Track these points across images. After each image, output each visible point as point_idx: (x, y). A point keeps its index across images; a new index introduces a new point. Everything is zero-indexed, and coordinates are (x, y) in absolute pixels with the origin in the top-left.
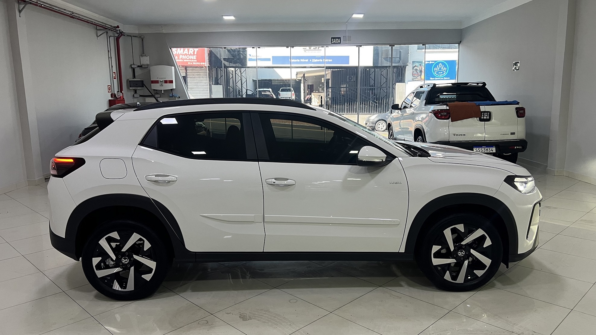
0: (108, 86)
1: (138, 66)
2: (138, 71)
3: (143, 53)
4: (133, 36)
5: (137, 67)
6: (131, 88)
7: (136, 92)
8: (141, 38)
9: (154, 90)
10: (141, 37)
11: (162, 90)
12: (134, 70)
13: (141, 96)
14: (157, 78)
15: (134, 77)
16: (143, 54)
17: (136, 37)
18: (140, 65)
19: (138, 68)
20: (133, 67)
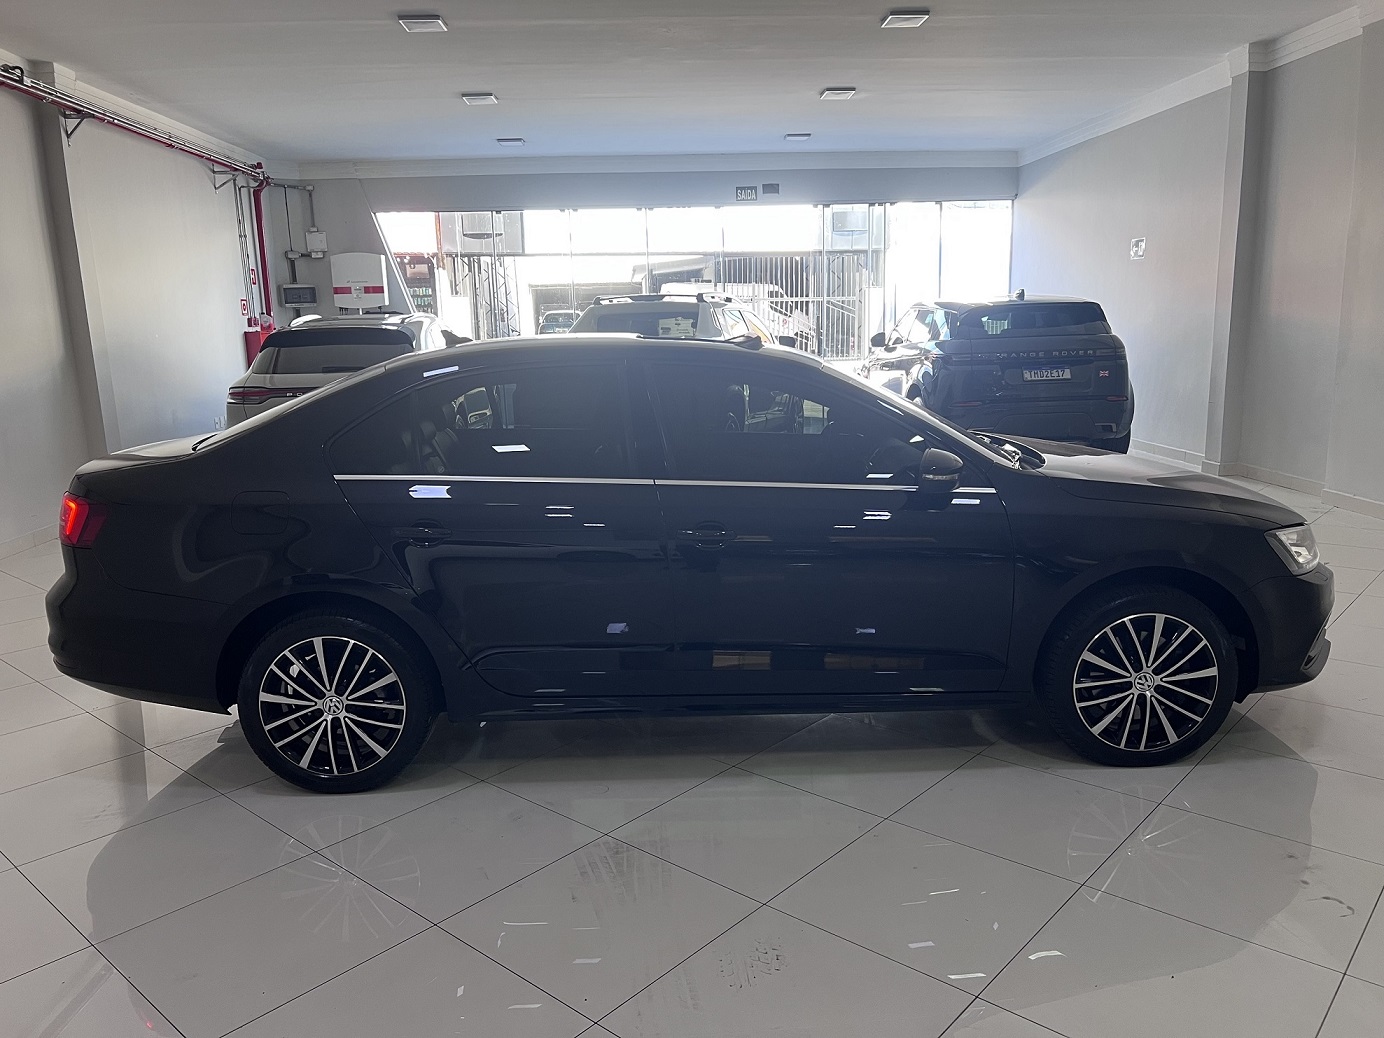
0: (242, 300)
1: (303, 255)
2: (300, 265)
3: (313, 225)
4: (288, 186)
5: (299, 257)
6: (287, 305)
7: (298, 313)
9: (341, 308)
10: (307, 188)
12: (292, 263)
14: (348, 282)
15: (294, 280)
17: (294, 187)
18: (304, 252)
19: (302, 259)
20: (290, 256)
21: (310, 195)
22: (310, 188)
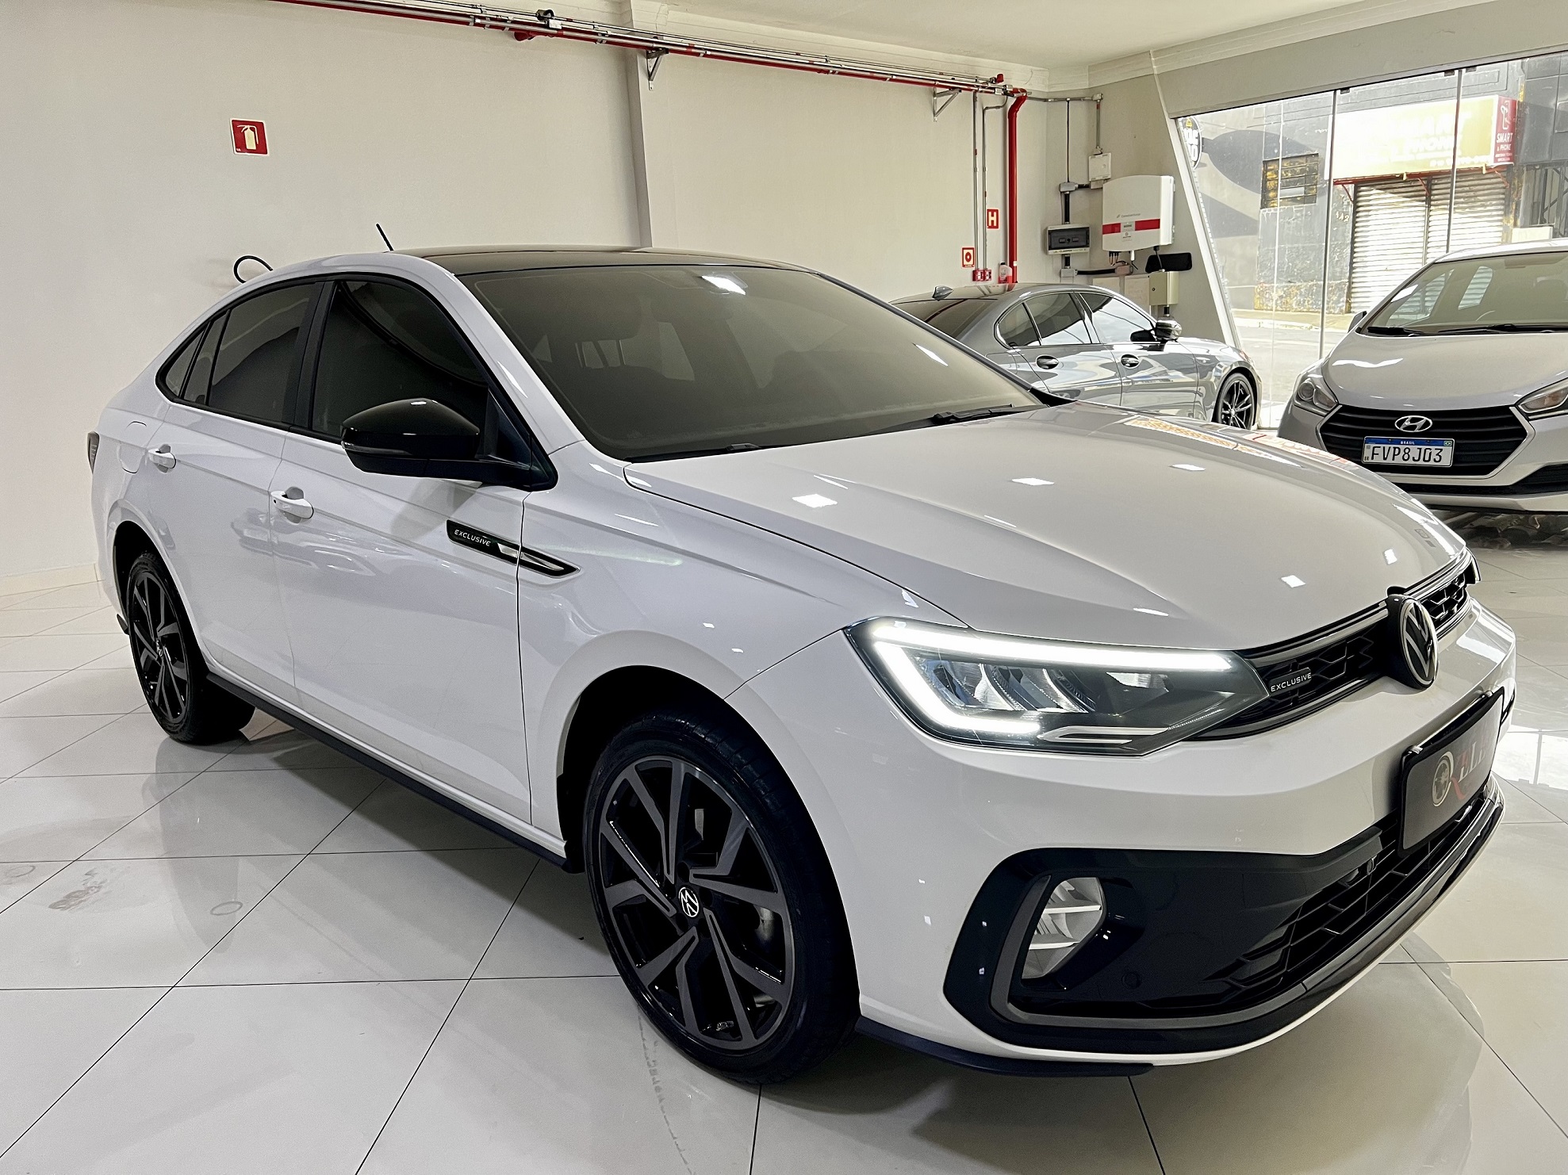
0: (963, 249)
1: (1081, 187)
2: (1078, 201)
3: (1098, 145)
4: (1072, 99)
5: (1076, 189)
6: (1051, 252)
7: (1067, 261)
8: (1094, 101)
9: (1111, 253)
10: (1095, 98)
11: (1130, 252)
12: (1067, 197)
13: (1080, 273)
14: (1119, 216)
15: (1067, 219)
16: (1098, 150)
17: (1079, 99)
18: (1085, 183)
19: (1081, 192)
20: (1062, 190)
21: (1098, 107)
22: (1098, 97)
